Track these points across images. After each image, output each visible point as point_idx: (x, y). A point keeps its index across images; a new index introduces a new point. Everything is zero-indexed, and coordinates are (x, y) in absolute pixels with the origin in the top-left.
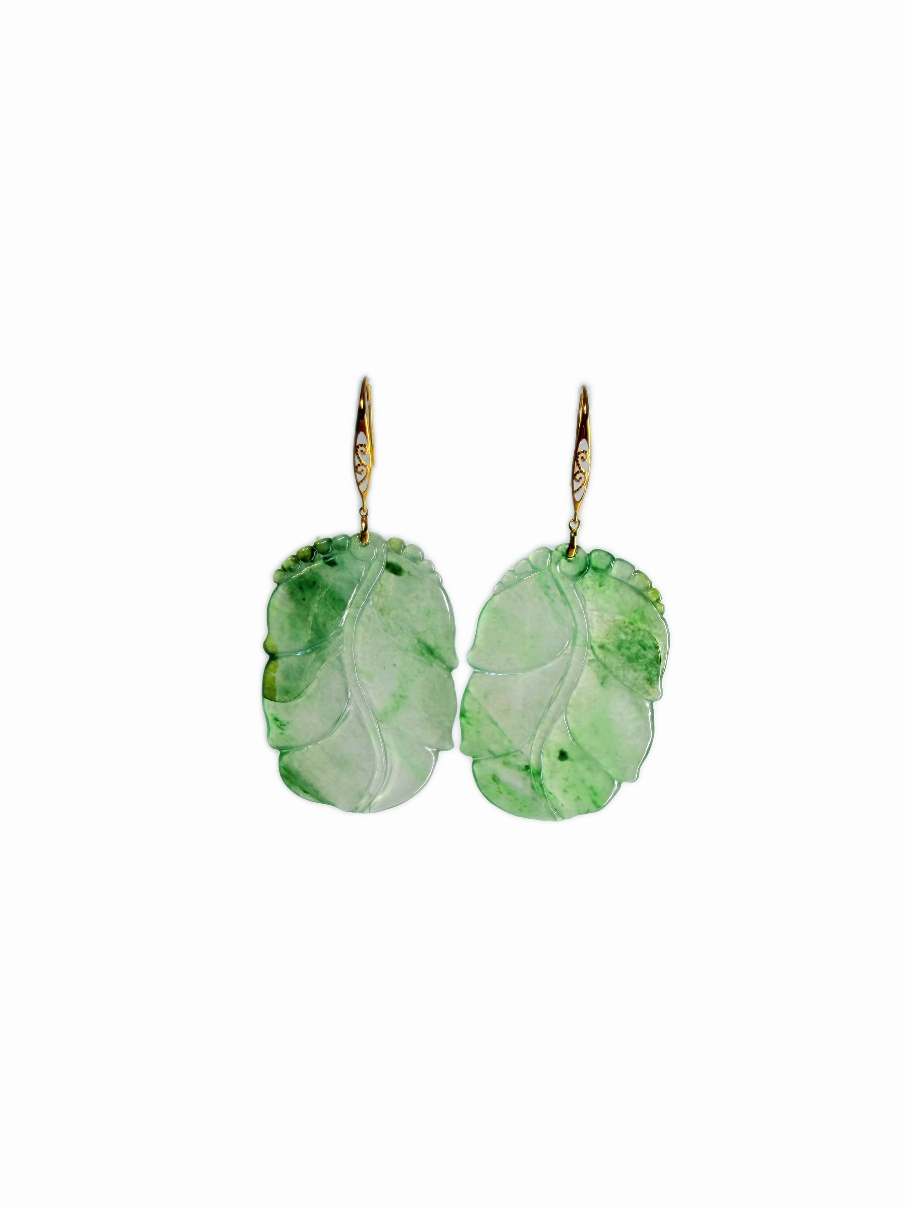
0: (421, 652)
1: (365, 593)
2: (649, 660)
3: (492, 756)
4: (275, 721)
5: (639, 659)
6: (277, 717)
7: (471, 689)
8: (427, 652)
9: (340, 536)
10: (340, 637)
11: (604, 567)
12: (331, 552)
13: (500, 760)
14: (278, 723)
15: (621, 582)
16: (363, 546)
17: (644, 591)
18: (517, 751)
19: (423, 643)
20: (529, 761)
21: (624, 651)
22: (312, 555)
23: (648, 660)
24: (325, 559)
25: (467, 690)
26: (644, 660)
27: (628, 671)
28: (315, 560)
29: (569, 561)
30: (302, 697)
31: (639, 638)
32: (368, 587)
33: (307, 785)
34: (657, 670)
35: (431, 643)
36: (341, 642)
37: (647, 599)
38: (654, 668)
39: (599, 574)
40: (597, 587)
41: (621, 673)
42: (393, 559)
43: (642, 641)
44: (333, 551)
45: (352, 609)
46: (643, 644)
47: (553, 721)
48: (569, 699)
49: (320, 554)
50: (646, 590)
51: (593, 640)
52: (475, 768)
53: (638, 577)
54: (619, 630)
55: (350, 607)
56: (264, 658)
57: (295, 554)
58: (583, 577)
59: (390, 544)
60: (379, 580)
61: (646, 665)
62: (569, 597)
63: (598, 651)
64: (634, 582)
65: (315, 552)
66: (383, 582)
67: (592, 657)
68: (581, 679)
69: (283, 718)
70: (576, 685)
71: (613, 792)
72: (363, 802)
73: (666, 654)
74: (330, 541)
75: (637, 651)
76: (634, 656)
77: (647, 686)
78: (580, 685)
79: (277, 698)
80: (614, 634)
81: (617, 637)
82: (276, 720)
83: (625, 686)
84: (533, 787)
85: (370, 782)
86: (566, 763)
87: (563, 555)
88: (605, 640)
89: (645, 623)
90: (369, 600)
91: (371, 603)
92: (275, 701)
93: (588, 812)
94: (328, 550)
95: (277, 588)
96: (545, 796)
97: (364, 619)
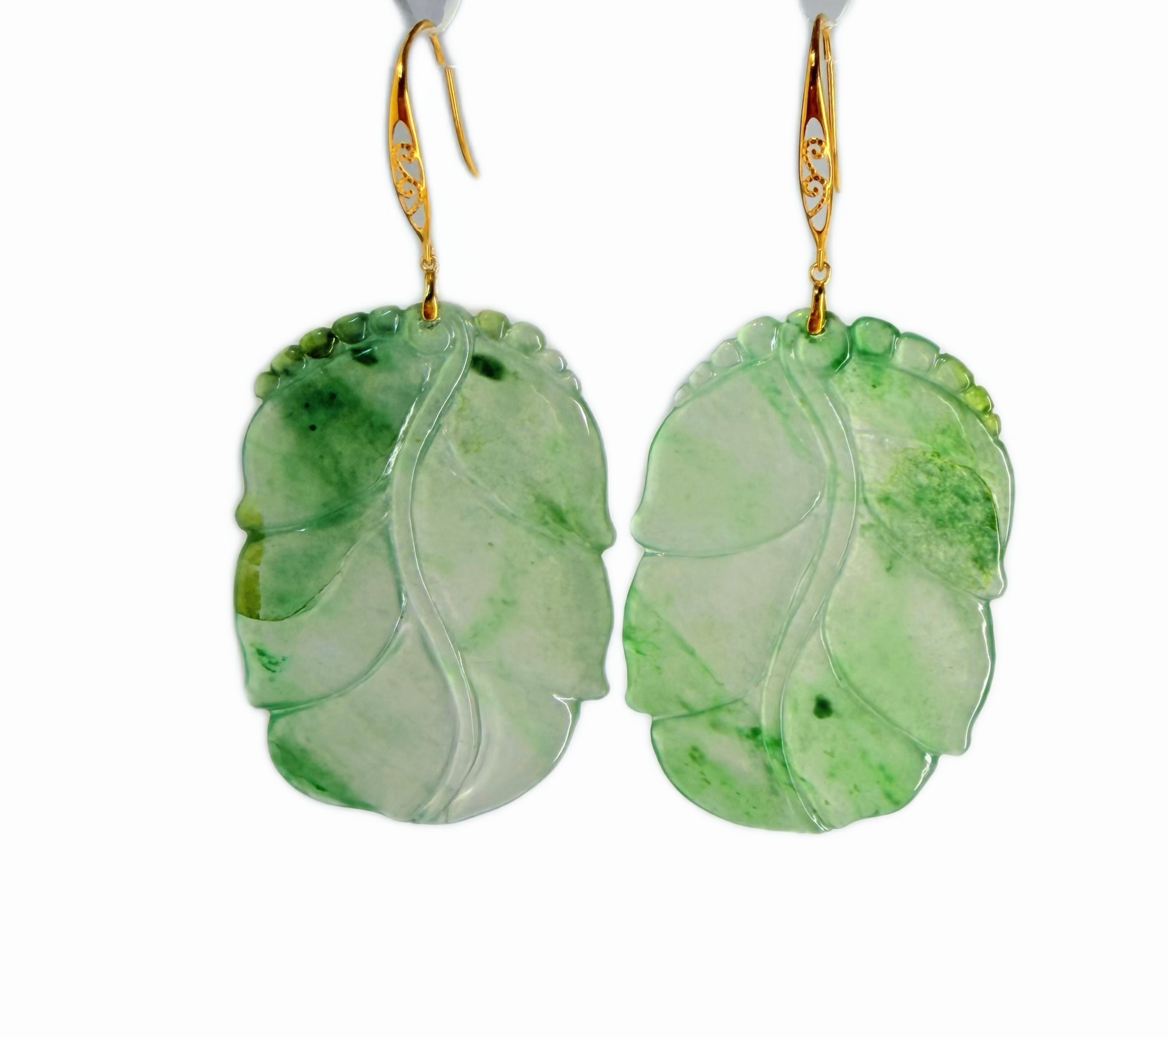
0: (543, 518)
1: (430, 412)
2: (976, 521)
3: (684, 711)
4: (257, 656)
5: (956, 522)
6: (262, 648)
7: (640, 585)
8: (554, 520)
9: (383, 309)
10: (383, 496)
11: (879, 350)
12: (365, 339)
13: (703, 718)
14: (265, 660)
15: (916, 377)
16: (428, 326)
17: (958, 392)
18: (736, 701)
19: (545, 503)
20: (757, 717)
21: (927, 506)
22: (328, 345)
23: (973, 522)
24: (355, 351)
25: (632, 589)
26: (967, 523)
27: (937, 545)
28: (334, 353)
29: (813, 341)
30: (310, 609)
31: (955, 481)
32: (437, 402)
33: (323, 774)
34: (992, 541)
35: (561, 500)
36: (387, 506)
37: (963, 407)
38: (987, 539)
39: (872, 364)
40: (868, 388)
41: (923, 548)
42: (484, 349)
43: (959, 487)
44: (371, 336)
45: (406, 443)
46: (962, 492)
47: (802, 644)
48: (827, 601)
49: (344, 344)
50: (962, 390)
51: (867, 486)
52: (655, 736)
53: (947, 367)
54: (913, 468)
55: (403, 440)
56: (237, 538)
57: (297, 344)
58: (841, 371)
59: (479, 322)
60: (458, 389)
61: (970, 533)
62: (818, 409)
63: (878, 508)
64: (938, 377)
65: (334, 339)
66: (465, 391)
67: (867, 519)
68: (850, 561)
69: (272, 650)
70: (840, 572)
71: (923, 776)
72: (435, 802)
73: (1010, 510)
74: (363, 318)
75: (951, 505)
76: (947, 517)
77: (974, 572)
78: (847, 573)
79: (261, 612)
80: (905, 475)
81: (912, 482)
82: (261, 653)
83: (935, 572)
84: (769, 770)
85: (447, 764)
86: (829, 722)
87: (802, 331)
88: (889, 487)
89: (964, 453)
90: (440, 426)
91: (444, 431)
92: (258, 618)
93: (876, 813)
94: (360, 335)
95: (261, 407)
96: (791, 785)
97: (430, 459)
